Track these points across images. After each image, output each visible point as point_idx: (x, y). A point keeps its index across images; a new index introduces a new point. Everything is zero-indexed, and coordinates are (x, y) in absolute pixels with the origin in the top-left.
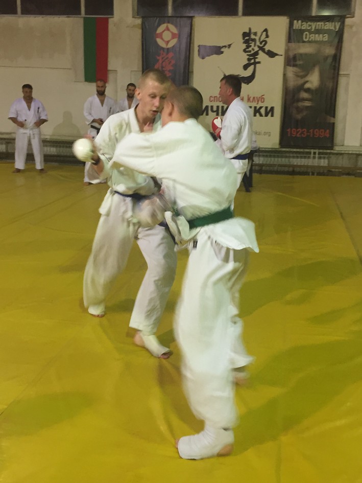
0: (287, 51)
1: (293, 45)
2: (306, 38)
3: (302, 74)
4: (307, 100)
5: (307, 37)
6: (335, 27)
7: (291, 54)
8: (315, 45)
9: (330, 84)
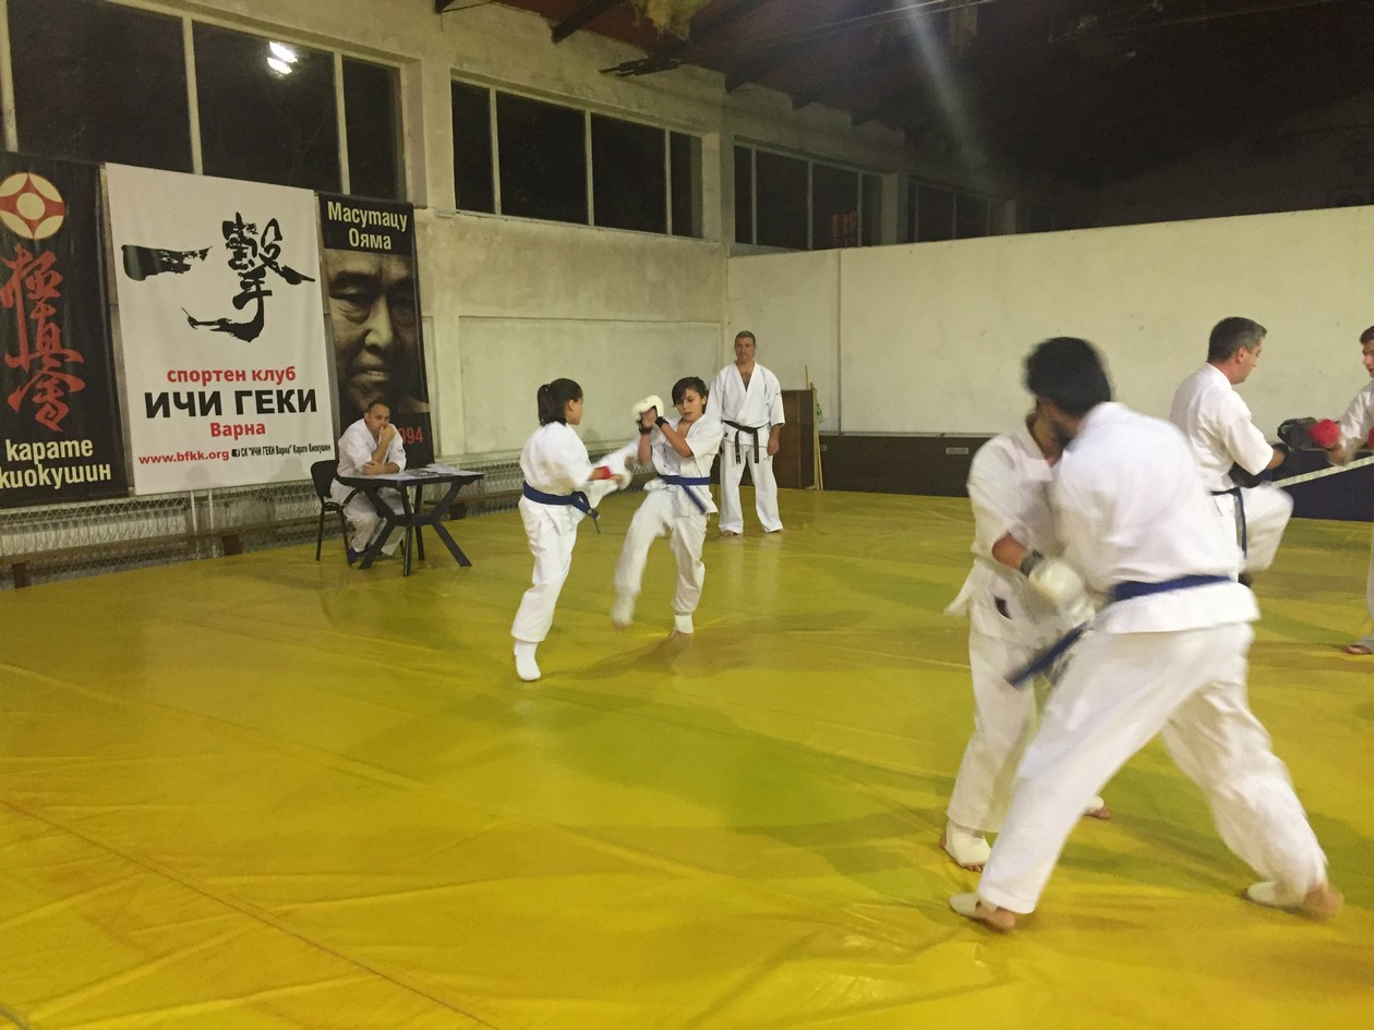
0: (324, 265)
1: (332, 253)
2: (355, 242)
3: (357, 315)
4: (375, 368)
5: (355, 238)
6: (400, 224)
7: (333, 272)
8: (371, 256)
9: (408, 337)
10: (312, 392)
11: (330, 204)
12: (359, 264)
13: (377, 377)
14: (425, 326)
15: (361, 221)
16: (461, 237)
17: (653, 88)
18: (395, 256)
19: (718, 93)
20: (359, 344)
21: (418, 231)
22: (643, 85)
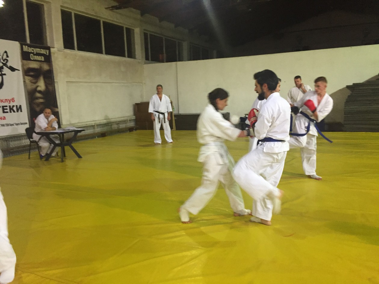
0: (23, 65)
1: (25, 62)
3: (34, 81)
4: (40, 98)
5: (32, 57)
6: (46, 53)
8: (38, 62)
9: (50, 88)
10: (20, 106)
11: (24, 46)
12: (34, 65)
13: (41, 101)
14: (56, 85)
15: (34, 52)
16: (66, 57)
17: (120, 14)
18: (45, 63)
19: (139, 16)
20: (35, 90)
21: (52, 55)
22: (117, 13)
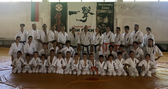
1: (98, 10)
2: (103, 8)
3: (102, 19)
4: (104, 27)
6: (111, 5)
7: (98, 13)
12: (103, 11)
15: (104, 5)
18: (110, 10)
